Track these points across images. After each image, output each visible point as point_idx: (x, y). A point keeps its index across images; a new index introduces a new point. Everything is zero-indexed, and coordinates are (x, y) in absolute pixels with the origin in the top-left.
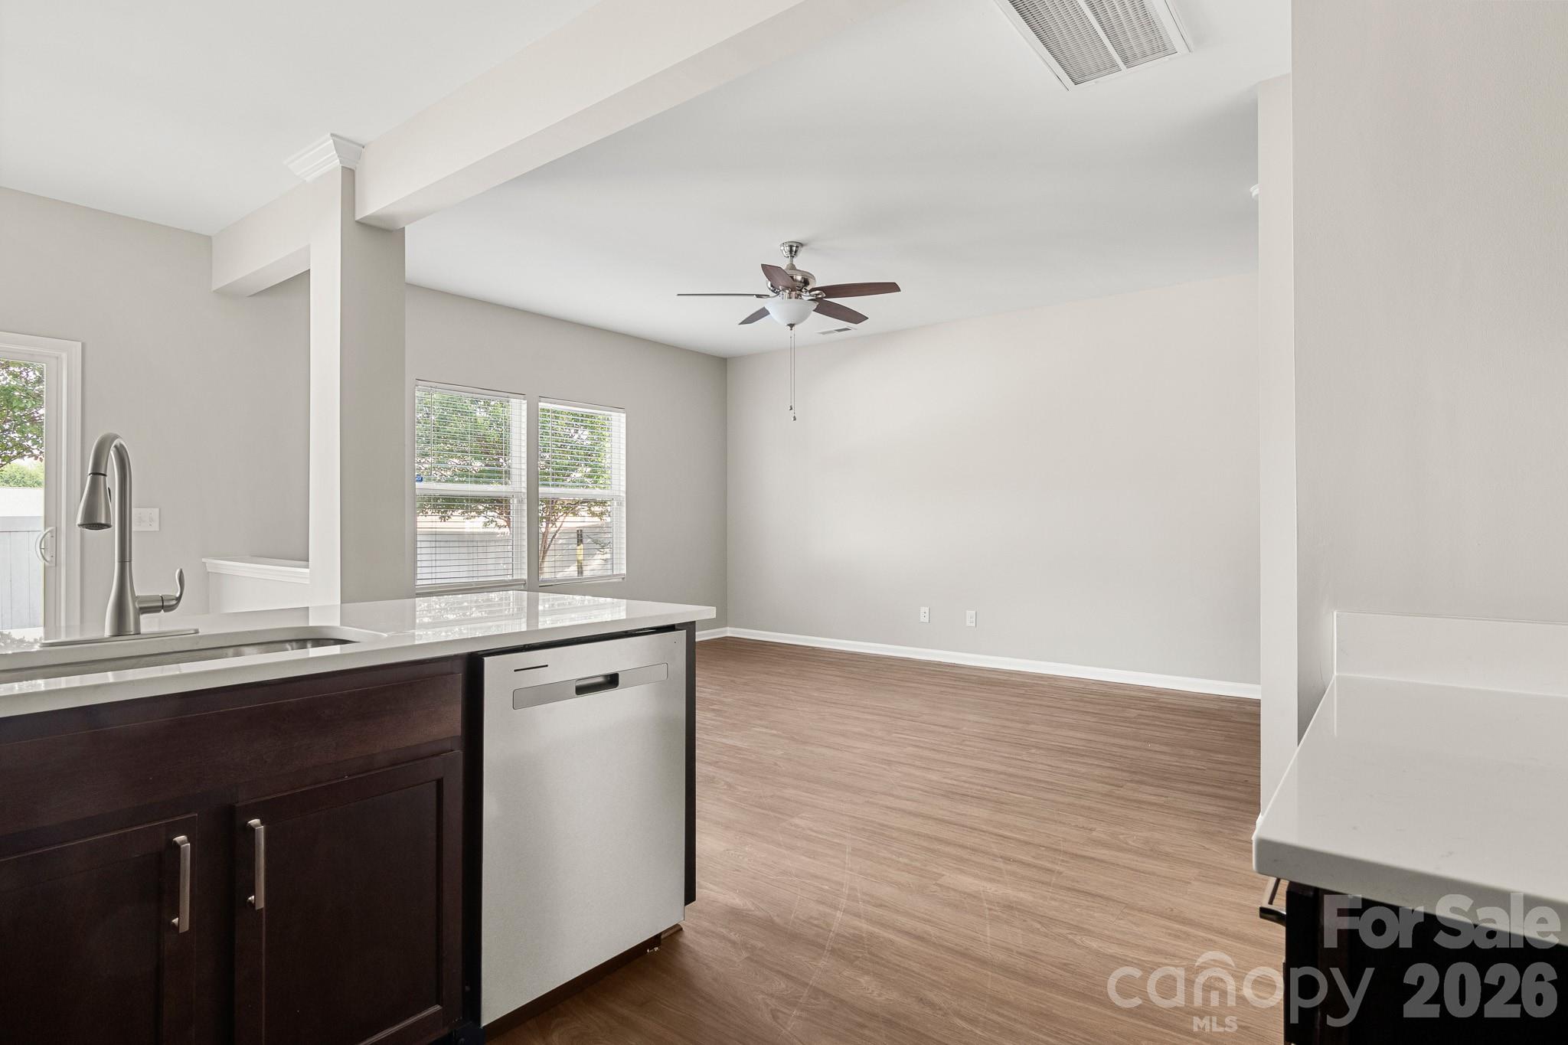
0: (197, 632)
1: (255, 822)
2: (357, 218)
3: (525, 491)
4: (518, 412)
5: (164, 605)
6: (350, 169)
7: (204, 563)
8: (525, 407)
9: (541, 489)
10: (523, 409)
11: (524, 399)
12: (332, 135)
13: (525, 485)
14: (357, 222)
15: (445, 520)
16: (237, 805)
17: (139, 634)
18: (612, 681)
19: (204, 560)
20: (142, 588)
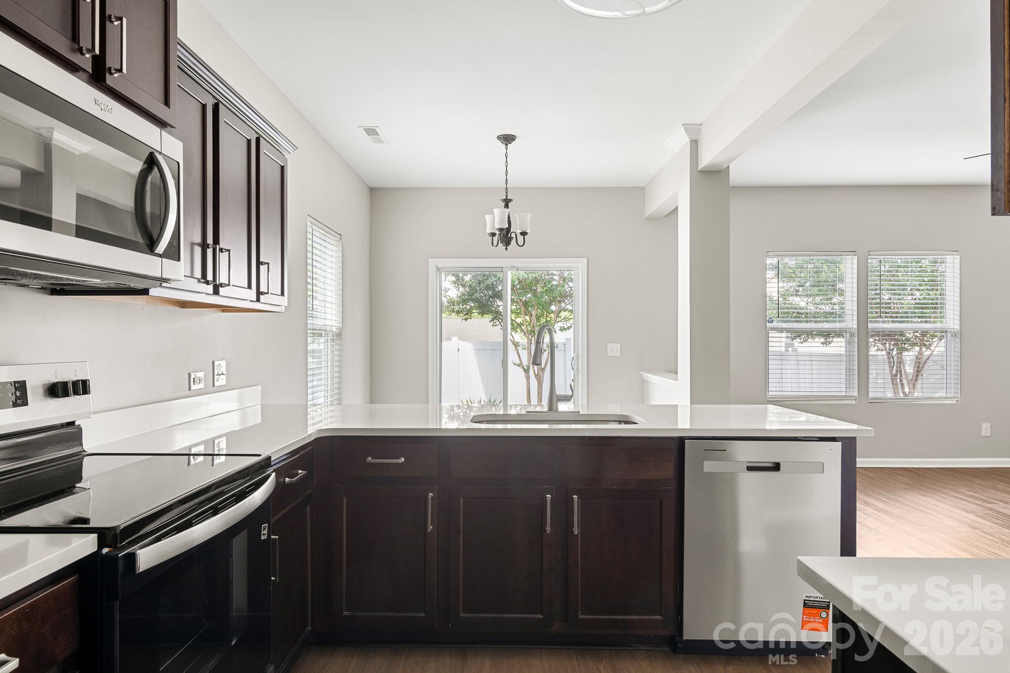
0: (579, 412)
1: (575, 496)
2: (699, 169)
3: (855, 327)
4: (849, 267)
5: (567, 399)
6: (695, 140)
7: (642, 375)
8: (855, 261)
9: (870, 325)
10: (854, 263)
11: (855, 255)
12: (683, 125)
13: (855, 322)
14: (699, 171)
15: (826, 345)
16: (569, 488)
17: (557, 411)
18: (776, 467)
19: (641, 373)
20: (560, 391)
